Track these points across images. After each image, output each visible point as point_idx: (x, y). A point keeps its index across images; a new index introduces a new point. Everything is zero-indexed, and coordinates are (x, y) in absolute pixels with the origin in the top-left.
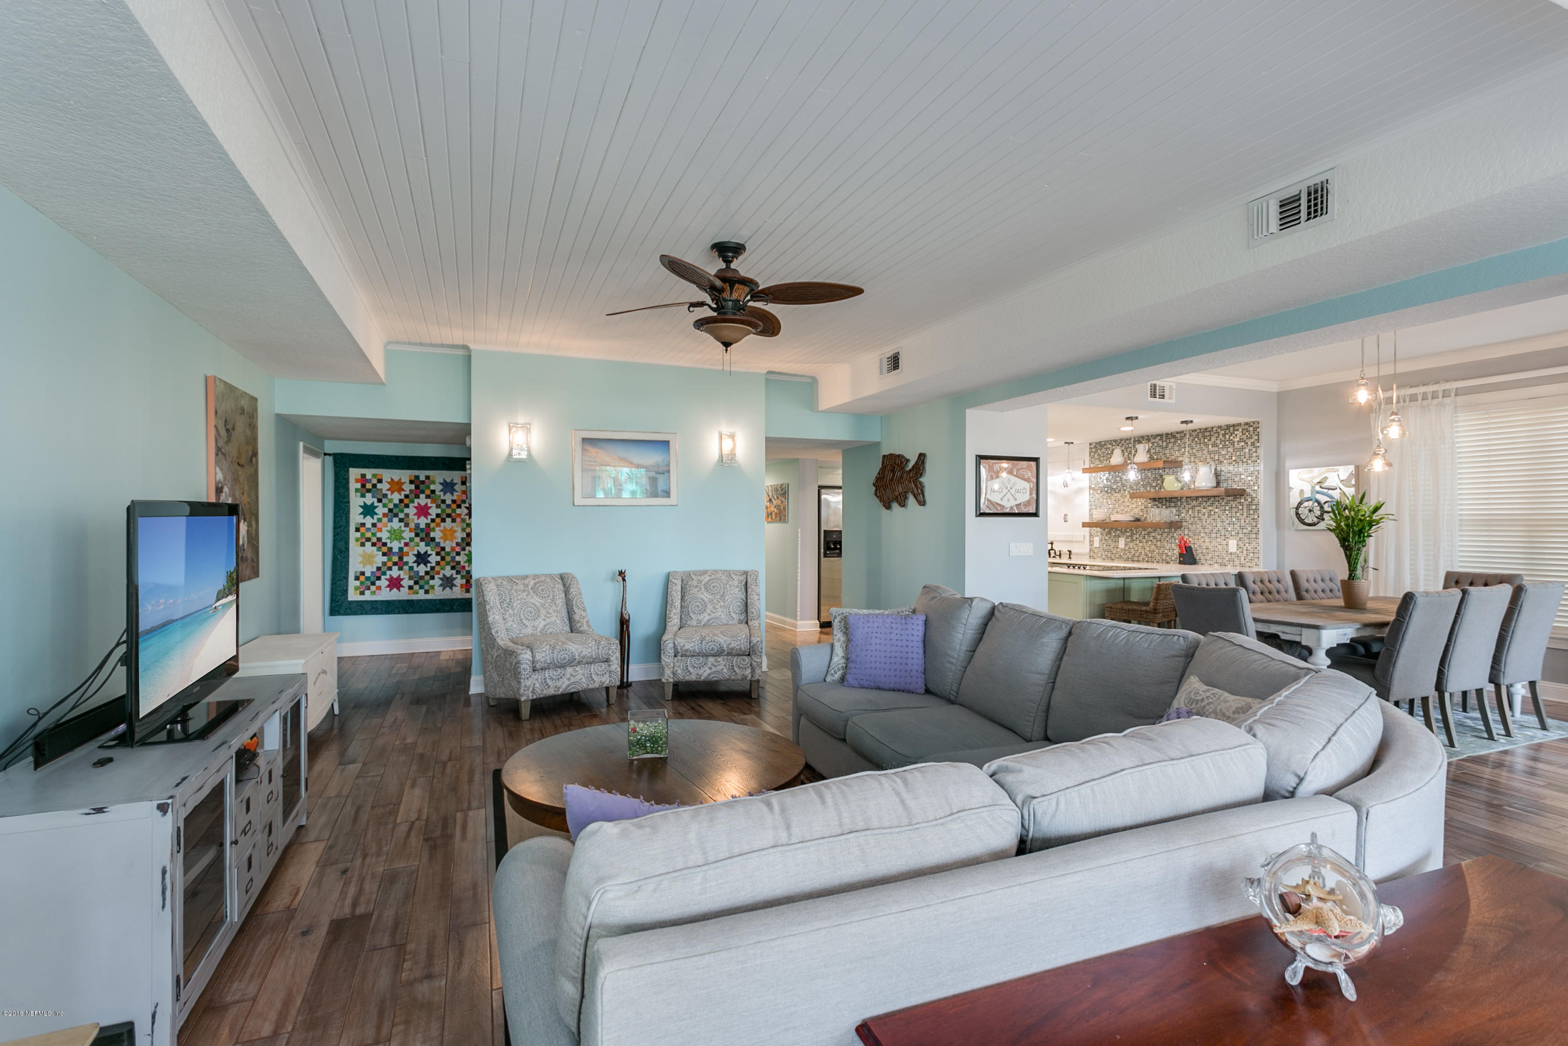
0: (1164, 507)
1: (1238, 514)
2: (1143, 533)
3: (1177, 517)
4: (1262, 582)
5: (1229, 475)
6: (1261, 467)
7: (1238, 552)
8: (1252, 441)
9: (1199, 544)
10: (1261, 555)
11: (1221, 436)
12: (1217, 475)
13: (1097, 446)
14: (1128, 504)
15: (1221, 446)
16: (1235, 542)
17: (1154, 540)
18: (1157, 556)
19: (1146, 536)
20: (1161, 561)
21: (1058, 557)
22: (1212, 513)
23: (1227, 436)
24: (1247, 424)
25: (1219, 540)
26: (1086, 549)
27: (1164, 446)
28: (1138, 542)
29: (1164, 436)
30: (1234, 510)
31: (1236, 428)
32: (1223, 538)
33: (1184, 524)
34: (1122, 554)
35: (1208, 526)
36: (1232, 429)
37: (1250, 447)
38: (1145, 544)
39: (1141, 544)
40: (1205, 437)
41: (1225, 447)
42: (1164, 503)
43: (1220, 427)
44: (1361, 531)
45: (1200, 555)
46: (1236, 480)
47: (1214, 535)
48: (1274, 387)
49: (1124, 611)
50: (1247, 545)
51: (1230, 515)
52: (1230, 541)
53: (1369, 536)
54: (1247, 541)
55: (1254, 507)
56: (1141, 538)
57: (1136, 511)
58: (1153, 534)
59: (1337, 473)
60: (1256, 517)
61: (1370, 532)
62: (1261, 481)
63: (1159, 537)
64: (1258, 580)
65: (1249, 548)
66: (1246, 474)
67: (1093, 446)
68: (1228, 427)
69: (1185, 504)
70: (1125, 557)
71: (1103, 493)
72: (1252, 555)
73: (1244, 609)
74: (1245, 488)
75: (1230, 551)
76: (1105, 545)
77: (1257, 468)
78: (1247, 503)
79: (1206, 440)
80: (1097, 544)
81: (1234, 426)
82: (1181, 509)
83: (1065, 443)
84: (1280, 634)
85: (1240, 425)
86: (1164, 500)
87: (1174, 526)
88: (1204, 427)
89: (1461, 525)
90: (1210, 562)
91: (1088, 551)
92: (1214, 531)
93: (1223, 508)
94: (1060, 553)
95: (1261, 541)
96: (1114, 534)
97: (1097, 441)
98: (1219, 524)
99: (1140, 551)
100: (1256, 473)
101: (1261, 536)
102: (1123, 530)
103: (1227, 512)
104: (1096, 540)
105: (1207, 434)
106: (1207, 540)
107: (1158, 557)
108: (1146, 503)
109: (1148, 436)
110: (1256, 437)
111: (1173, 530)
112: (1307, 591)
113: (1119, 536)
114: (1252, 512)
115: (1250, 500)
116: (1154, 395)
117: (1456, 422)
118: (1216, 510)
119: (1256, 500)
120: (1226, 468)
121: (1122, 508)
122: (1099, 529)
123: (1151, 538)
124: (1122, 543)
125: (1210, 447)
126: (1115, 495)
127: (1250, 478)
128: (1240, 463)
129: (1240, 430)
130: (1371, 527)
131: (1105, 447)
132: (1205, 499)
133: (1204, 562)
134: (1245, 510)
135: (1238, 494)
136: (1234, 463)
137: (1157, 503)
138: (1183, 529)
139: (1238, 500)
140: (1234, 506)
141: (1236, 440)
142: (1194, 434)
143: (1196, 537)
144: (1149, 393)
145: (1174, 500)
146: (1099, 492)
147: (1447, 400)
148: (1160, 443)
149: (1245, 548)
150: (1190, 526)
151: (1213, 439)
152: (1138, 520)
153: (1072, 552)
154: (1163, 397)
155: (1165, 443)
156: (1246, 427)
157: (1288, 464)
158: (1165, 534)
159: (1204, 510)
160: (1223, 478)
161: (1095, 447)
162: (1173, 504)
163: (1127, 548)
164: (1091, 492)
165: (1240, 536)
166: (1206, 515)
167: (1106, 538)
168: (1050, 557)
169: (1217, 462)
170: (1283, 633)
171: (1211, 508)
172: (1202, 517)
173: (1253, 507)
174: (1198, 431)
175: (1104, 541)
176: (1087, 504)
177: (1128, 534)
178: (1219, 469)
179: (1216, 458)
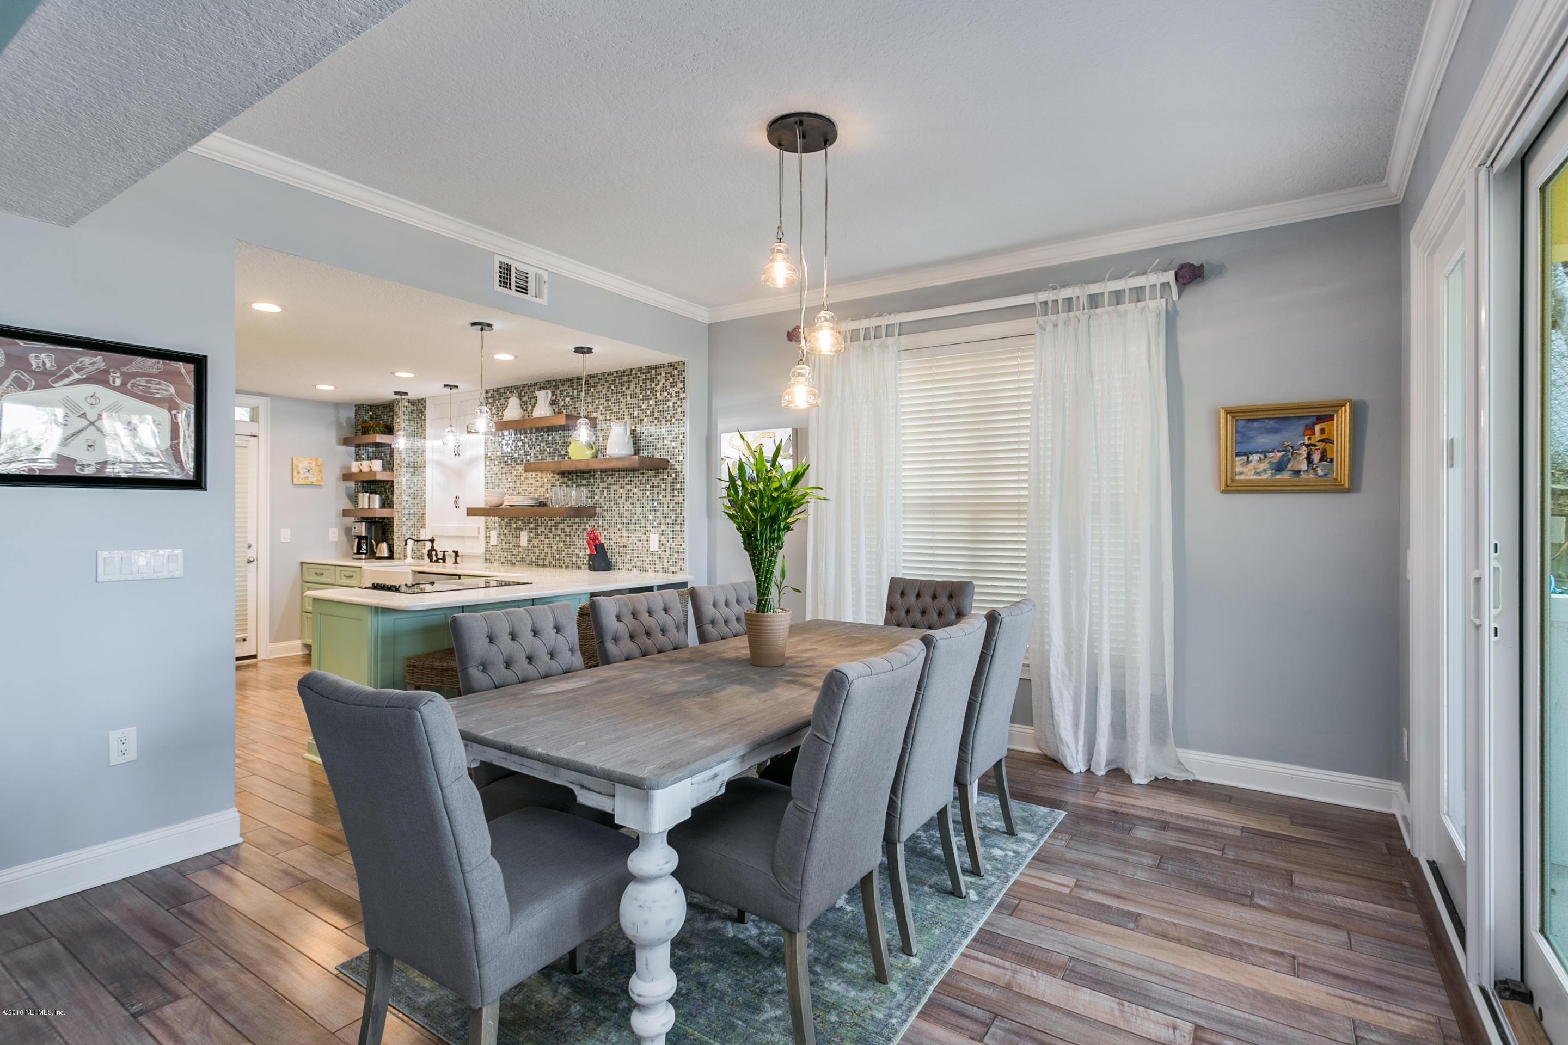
0: (575, 486)
1: (660, 496)
2: (550, 523)
3: (590, 500)
4: (634, 615)
5: (650, 439)
6: (687, 429)
7: (660, 552)
8: (676, 389)
9: (613, 538)
10: (687, 556)
11: (641, 383)
12: (636, 438)
13: (495, 394)
14: (532, 481)
15: (641, 397)
16: (657, 536)
17: (563, 535)
18: (566, 558)
19: (553, 529)
20: (570, 565)
21: (441, 561)
22: (631, 495)
23: (648, 383)
24: (671, 365)
25: (638, 534)
26: (479, 548)
27: (575, 396)
28: (543, 539)
29: (575, 381)
30: (656, 490)
31: (659, 371)
32: (643, 530)
33: (598, 510)
34: (524, 556)
35: (626, 514)
36: (653, 372)
37: (674, 399)
38: (551, 540)
39: (547, 541)
40: (622, 384)
41: (646, 398)
42: (575, 480)
43: (640, 369)
44: (774, 519)
45: (617, 555)
46: (658, 446)
47: (632, 527)
48: (703, 315)
49: (434, 672)
50: (671, 541)
51: (651, 498)
52: (651, 535)
53: (788, 528)
54: (671, 535)
55: (679, 486)
56: (547, 532)
57: (542, 491)
58: (562, 526)
59: (773, 439)
60: (681, 500)
61: (790, 520)
62: (687, 449)
63: (568, 530)
64: (626, 612)
65: (673, 545)
66: (670, 438)
67: (489, 395)
68: (650, 368)
69: (599, 480)
70: (528, 559)
71: (502, 464)
72: (676, 555)
73: (438, 760)
74: (668, 458)
75: (651, 549)
76: (504, 542)
77: (682, 429)
78: (670, 480)
79: (624, 389)
80: (494, 541)
81: (656, 368)
82: (594, 489)
83: (446, 386)
84: (577, 790)
85: (662, 366)
86: (575, 475)
87: (583, 513)
88: (621, 369)
89: (904, 512)
90: (628, 566)
91: (484, 551)
92: (633, 521)
93: (643, 487)
94: (444, 556)
95: (686, 534)
96: (514, 526)
97: (495, 387)
98: (639, 510)
99: (546, 551)
100: (681, 436)
101: (686, 527)
102: (526, 521)
103: (648, 493)
104: (494, 534)
105: (625, 379)
106: (625, 534)
107: (567, 560)
108: (553, 481)
109: (556, 381)
110: (681, 385)
111: (585, 519)
112: (713, 622)
113: (521, 529)
114: (676, 492)
115: (674, 475)
116: (505, 283)
117: (900, 370)
118: (636, 490)
119: (681, 476)
120: (647, 429)
121: (524, 487)
122: (496, 518)
123: (559, 532)
124: (524, 537)
125: (629, 399)
126: (517, 467)
127: (674, 444)
128: (663, 422)
129: (663, 374)
130: (790, 513)
131: (505, 396)
132: (623, 474)
133: (621, 566)
134: (668, 491)
135: (661, 466)
136: (656, 422)
137: (566, 480)
138: (596, 518)
139: (661, 476)
140: (656, 484)
141: (658, 388)
142: (611, 378)
143: (611, 530)
144: (497, 279)
145: (586, 475)
146: (497, 463)
147: (890, 341)
148: (570, 390)
149: (668, 545)
150: (605, 513)
151: (632, 386)
152: (542, 504)
153: (459, 554)
154: (523, 290)
155: (575, 391)
156: (670, 369)
157: (721, 425)
158: (575, 526)
159: (621, 491)
160: (643, 443)
161: (492, 396)
162: (584, 482)
163: (530, 547)
164: (488, 463)
165: (663, 527)
166: (624, 498)
167: (505, 532)
168: (431, 561)
169: (636, 420)
170: (582, 787)
171: (629, 487)
172: (619, 500)
173: (677, 488)
174: (615, 375)
175: (502, 537)
176: (483, 480)
177: (532, 526)
178: (638, 430)
179: (636, 414)
